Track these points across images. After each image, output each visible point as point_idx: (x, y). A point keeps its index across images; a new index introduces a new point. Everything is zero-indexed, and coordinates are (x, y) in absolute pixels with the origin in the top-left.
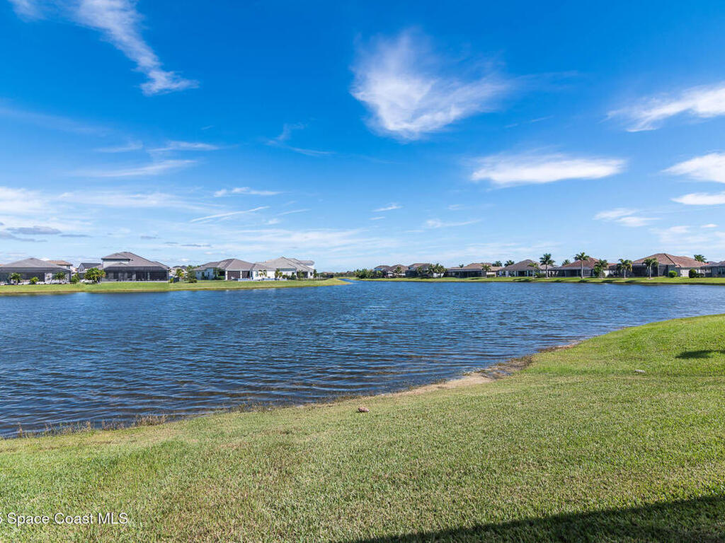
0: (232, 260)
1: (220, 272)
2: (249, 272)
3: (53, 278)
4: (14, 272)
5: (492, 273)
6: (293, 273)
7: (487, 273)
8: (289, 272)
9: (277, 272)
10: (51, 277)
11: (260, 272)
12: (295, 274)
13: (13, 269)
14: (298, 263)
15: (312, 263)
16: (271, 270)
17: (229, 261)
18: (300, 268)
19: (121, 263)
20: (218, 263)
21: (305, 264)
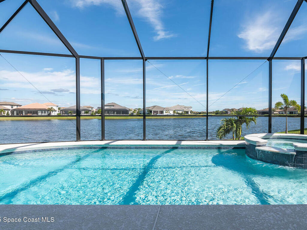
0: (156, 106)
1: (150, 111)
2: (162, 111)
3: (85, 113)
4: (70, 110)
5: (277, 113)
6: (182, 112)
7: (274, 113)
8: (180, 111)
9: (174, 112)
10: (84, 112)
11: (166, 111)
12: (183, 112)
13: (70, 109)
14: (184, 108)
15: (191, 108)
16: (172, 110)
17: (154, 106)
18: (186, 110)
19: (110, 107)
20: (150, 107)
21: (188, 108)
